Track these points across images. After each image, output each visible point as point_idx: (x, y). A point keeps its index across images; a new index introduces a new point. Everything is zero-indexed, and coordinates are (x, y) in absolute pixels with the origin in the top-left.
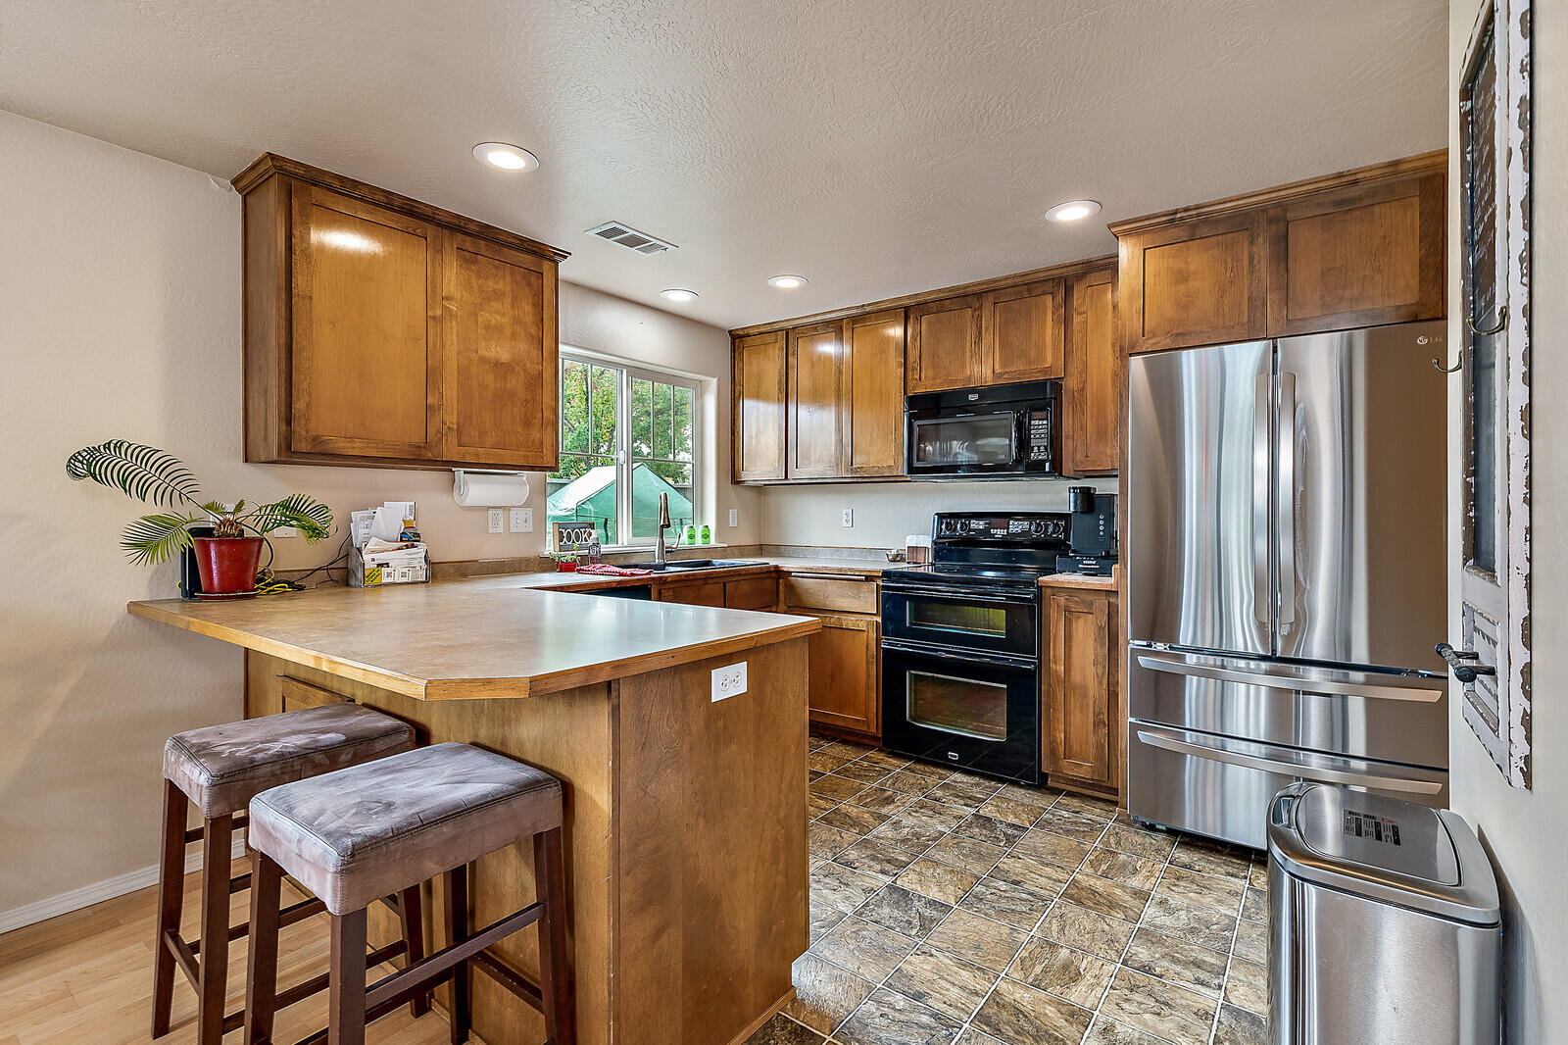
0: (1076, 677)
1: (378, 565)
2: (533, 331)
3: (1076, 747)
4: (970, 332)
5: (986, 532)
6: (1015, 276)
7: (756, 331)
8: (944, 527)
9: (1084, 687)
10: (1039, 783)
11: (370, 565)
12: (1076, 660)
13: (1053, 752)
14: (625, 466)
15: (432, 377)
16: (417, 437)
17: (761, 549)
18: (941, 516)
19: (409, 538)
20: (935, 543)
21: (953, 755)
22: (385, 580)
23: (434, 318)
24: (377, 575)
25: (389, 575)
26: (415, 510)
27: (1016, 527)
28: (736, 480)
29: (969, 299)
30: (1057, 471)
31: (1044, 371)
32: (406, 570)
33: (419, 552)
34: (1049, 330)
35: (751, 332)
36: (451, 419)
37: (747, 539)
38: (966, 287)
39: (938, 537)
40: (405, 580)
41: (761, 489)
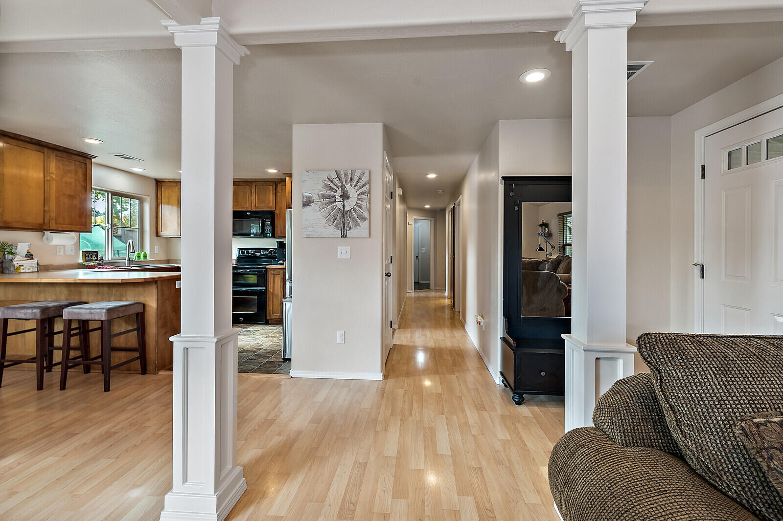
0: (276, 292)
1: (20, 266)
2: (83, 183)
3: (275, 310)
4: (248, 192)
5: (254, 254)
6: (262, 179)
7: (167, 181)
8: (240, 252)
9: (278, 295)
10: (267, 323)
11: (16, 266)
12: (276, 288)
13: (270, 313)
14: (110, 230)
15: (45, 201)
16: (41, 221)
17: (168, 261)
18: (240, 249)
19: (30, 256)
20: (237, 258)
21: (241, 319)
22: (22, 271)
23: (47, 180)
24: (18, 268)
25: (23, 269)
26: (30, 246)
27: (263, 252)
28: (157, 235)
29: (248, 183)
30: (273, 236)
31: (270, 207)
32: (29, 267)
33: (34, 261)
34: (271, 197)
35: (165, 180)
36: (53, 215)
37: (163, 258)
38: (247, 179)
39: (239, 255)
40: (29, 271)
41: (168, 239)
